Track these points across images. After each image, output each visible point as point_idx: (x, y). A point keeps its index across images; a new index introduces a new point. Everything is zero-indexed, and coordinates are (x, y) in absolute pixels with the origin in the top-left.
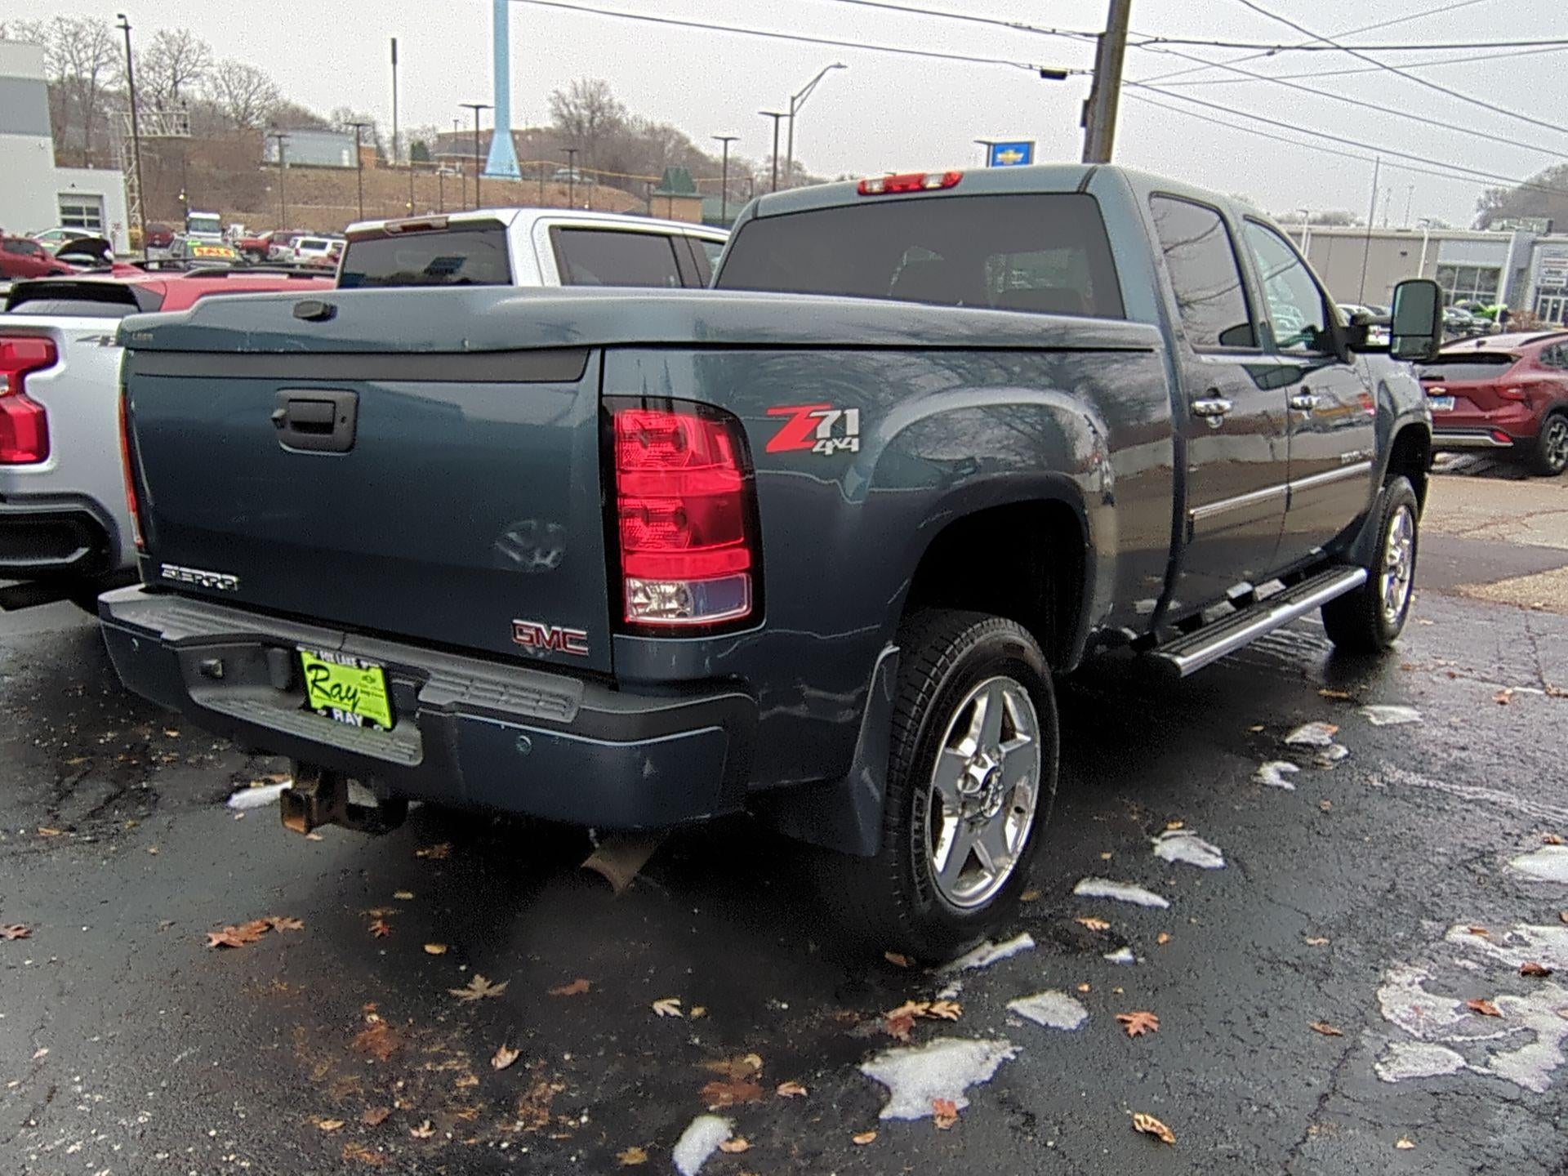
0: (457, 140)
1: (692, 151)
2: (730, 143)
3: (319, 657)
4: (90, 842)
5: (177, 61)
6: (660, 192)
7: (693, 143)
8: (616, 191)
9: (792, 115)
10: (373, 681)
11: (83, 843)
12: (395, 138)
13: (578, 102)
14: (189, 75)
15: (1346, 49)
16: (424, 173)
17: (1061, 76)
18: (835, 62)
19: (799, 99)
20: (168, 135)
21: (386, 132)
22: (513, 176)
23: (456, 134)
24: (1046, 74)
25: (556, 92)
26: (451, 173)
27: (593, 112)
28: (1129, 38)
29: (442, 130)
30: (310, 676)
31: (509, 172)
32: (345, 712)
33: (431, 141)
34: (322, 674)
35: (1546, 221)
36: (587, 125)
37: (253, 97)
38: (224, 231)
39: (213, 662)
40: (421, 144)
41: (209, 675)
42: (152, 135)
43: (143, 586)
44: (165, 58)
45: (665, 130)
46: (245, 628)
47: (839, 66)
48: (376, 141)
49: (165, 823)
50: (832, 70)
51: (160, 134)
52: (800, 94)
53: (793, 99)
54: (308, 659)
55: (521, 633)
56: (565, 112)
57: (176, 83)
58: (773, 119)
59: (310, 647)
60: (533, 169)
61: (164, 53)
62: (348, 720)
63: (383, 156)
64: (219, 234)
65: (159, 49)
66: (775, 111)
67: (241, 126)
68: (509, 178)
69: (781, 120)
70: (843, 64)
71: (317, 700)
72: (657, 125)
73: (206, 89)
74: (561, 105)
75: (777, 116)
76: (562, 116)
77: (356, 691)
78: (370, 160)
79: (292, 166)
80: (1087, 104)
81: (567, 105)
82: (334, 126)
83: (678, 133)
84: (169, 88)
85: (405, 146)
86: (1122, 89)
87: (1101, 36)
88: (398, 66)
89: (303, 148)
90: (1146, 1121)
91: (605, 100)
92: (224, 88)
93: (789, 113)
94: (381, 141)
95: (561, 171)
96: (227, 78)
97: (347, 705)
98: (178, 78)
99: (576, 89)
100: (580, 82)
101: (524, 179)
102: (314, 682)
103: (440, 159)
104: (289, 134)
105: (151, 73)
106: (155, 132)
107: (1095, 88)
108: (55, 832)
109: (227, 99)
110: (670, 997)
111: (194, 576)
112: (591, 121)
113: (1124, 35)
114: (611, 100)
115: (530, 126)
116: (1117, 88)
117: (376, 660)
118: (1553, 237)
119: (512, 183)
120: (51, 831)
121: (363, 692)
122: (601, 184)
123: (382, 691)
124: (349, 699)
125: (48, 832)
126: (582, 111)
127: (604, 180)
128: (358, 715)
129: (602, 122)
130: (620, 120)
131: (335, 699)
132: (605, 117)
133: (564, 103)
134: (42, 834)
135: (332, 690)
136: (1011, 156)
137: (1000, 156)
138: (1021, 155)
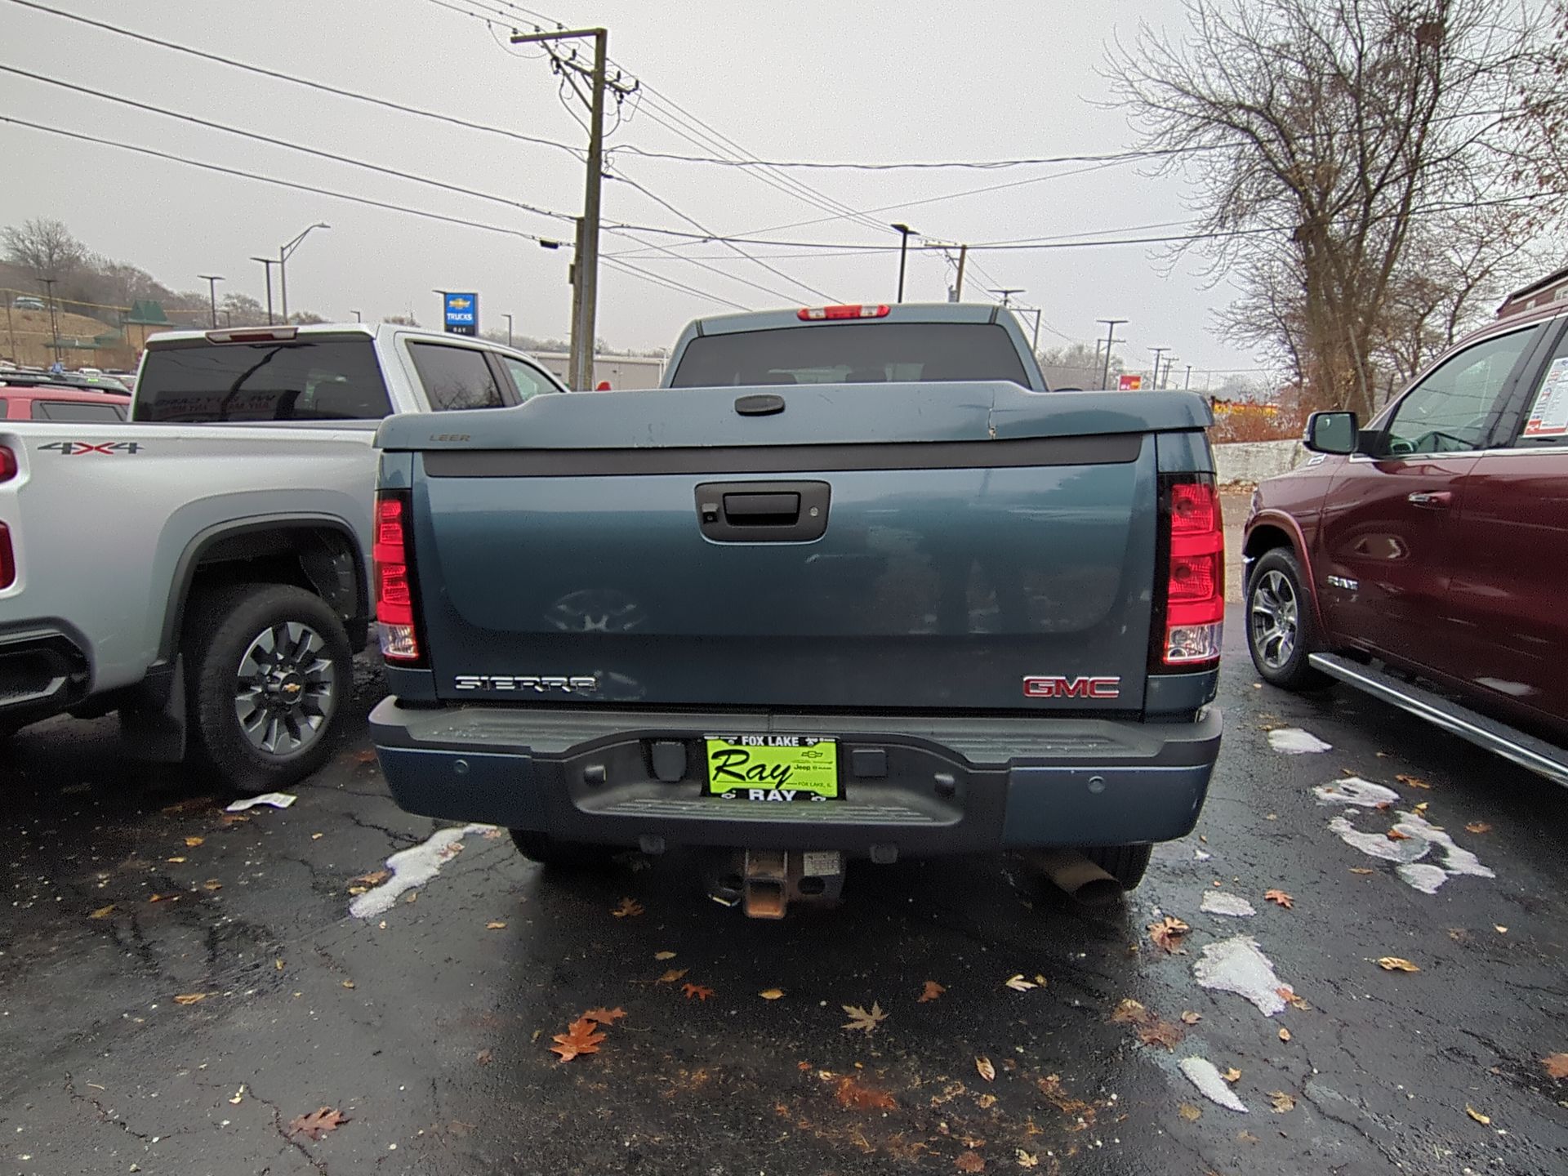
1: (155, 286)
3: (738, 743)
4: (257, 994)
6: (130, 320)
7: (155, 280)
8: (84, 318)
9: (283, 262)
10: (820, 755)
13: (34, 238)
15: (722, 239)
17: (554, 246)
18: (320, 222)
19: (288, 250)
24: (544, 244)
25: (10, 229)
27: (51, 249)
28: (602, 223)
30: (713, 764)
32: (766, 792)
34: (736, 758)
36: (46, 259)
39: (596, 768)
41: (595, 783)
43: (393, 698)
45: (126, 268)
46: (617, 728)
47: (323, 226)
50: (317, 228)
52: (290, 245)
53: (283, 249)
54: (716, 746)
55: (1036, 686)
56: (21, 246)
58: (264, 264)
59: (722, 735)
62: (770, 798)
66: (266, 258)
69: (272, 265)
70: (326, 224)
71: (722, 784)
72: (117, 263)
74: (16, 241)
75: (268, 262)
76: (18, 250)
77: (788, 768)
80: (572, 268)
81: (23, 241)
86: (599, 259)
87: (580, 221)
90: (1390, 962)
91: (63, 239)
93: (279, 259)
97: (770, 783)
99: (30, 227)
100: (34, 223)
102: (719, 769)
107: (578, 257)
108: (199, 996)
110: (1015, 976)
111: (515, 683)
112: (50, 256)
113: (597, 220)
114: (69, 240)
116: (596, 258)
117: (827, 735)
120: (193, 997)
121: (799, 767)
122: (67, 311)
123: (831, 763)
124: (774, 778)
125: (190, 997)
126: (39, 247)
127: (68, 308)
128: (789, 791)
129: (62, 258)
130: (78, 258)
131: (753, 780)
132: (64, 254)
133: (18, 238)
134: (184, 1003)
135: (748, 773)
136: (461, 303)
137: (452, 303)
138: (468, 303)
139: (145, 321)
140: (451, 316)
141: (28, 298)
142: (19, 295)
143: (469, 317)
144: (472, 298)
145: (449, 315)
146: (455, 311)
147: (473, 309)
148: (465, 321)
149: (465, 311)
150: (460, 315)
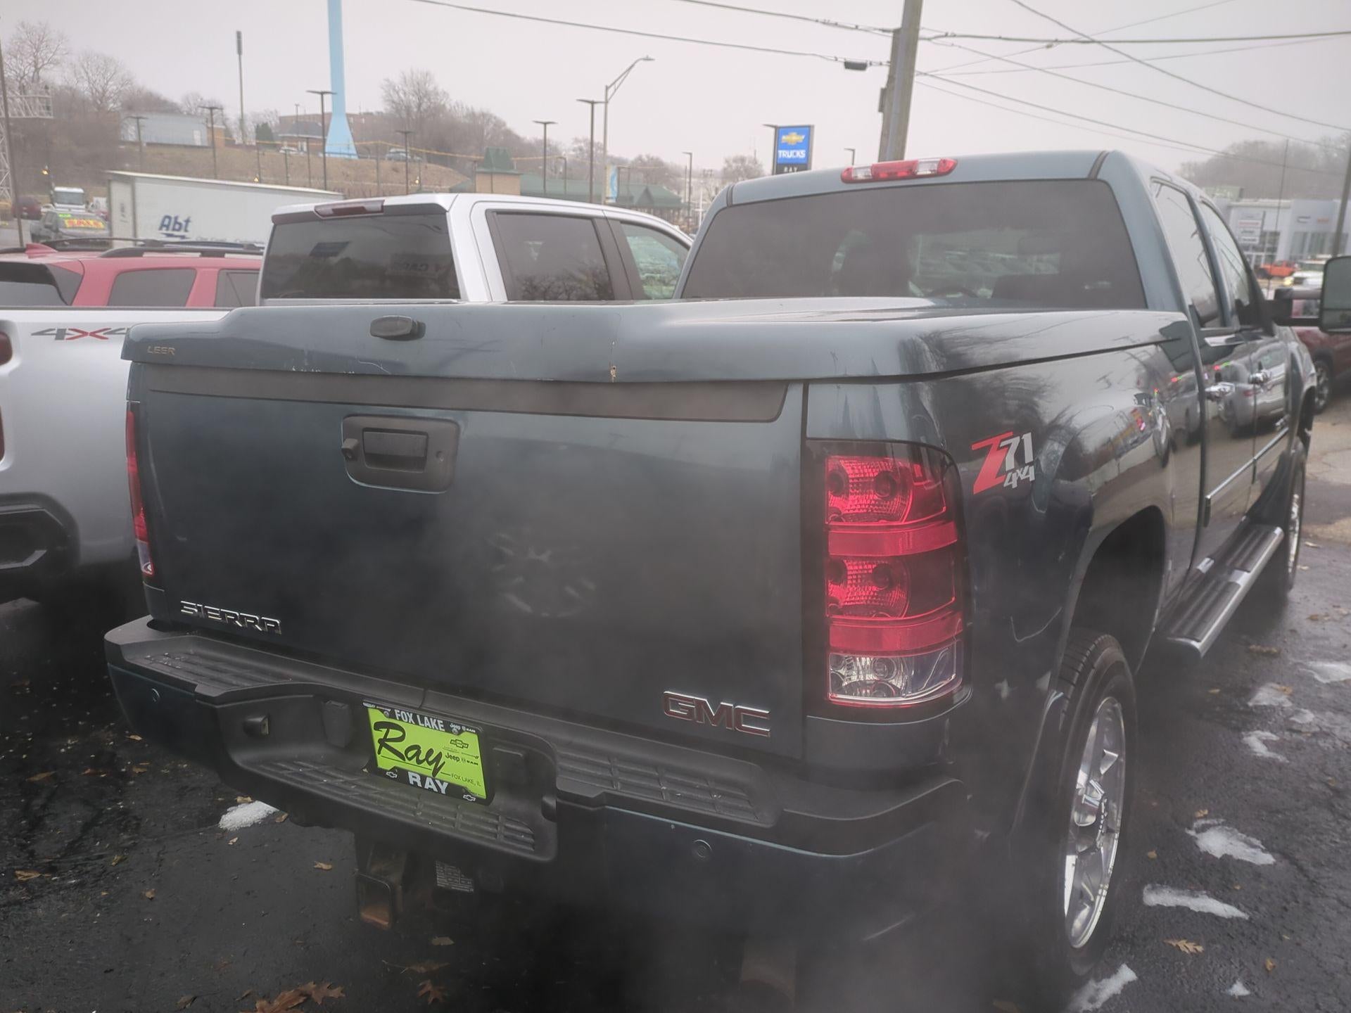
0: (297, 121)
1: (508, 133)
2: (548, 126)
3: (392, 715)
4: (76, 885)
5: (37, 51)
6: (482, 170)
7: (510, 126)
8: (444, 168)
9: (606, 102)
10: (465, 746)
11: (68, 888)
12: (242, 120)
13: (406, 89)
14: (50, 63)
15: (1101, 42)
16: (269, 152)
17: (861, 67)
18: (645, 56)
19: (613, 88)
20: (32, 116)
21: (232, 114)
22: (350, 155)
23: (297, 117)
24: (849, 65)
25: (388, 80)
26: (293, 151)
27: (420, 99)
28: (922, 33)
29: (283, 113)
30: (378, 735)
31: (346, 152)
32: (423, 778)
33: (273, 123)
34: (394, 734)
35: (1238, 188)
36: (415, 110)
37: (110, 83)
38: (88, 203)
39: (259, 720)
40: (265, 125)
41: (252, 733)
42: (17, 117)
43: (149, 618)
44: (27, 47)
45: (484, 115)
46: (295, 679)
47: (647, 59)
48: (224, 124)
49: (154, 855)
50: (642, 62)
51: (24, 115)
52: (614, 83)
53: (607, 88)
54: (376, 716)
55: (676, 706)
56: (396, 98)
57: (37, 70)
58: (589, 106)
59: (380, 704)
60: (368, 148)
61: (25, 42)
62: (427, 786)
63: (231, 136)
64: (84, 206)
65: (21, 39)
66: (591, 99)
67: (99, 108)
68: (347, 157)
69: (596, 106)
70: (651, 57)
71: (386, 761)
72: (478, 110)
73: (66, 74)
74: (392, 92)
75: (593, 103)
76: (393, 102)
77: (440, 755)
78: (220, 138)
79: (149, 144)
80: (884, 92)
81: (397, 93)
82: (185, 109)
83: (495, 118)
84: (31, 75)
85: (251, 128)
86: (916, 79)
87: (896, 32)
88: (243, 57)
89: (157, 129)
91: (431, 87)
92: (84, 74)
93: (603, 100)
94: (228, 122)
95: (392, 150)
96: (85, 65)
97: (427, 769)
98: (39, 66)
99: (405, 78)
100: (408, 72)
101: (359, 157)
102: (383, 742)
103: (283, 139)
104: (144, 116)
105: (14, 60)
106: (20, 114)
107: (891, 78)
108: (35, 875)
109: (86, 85)
111: (223, 615)
112: (419, 106)
113: (917, 31)
114: (436, 88)
115: (363, 111)
116: (911, 77)
117: (471, 724)
118: (1244, 202)
119: (350, 160)
120: (29, 874)
121: (450, 757)
122: (429, 162)
123: (477, 757)
124: (430, 763)
125: (26, 874)
126: (411, 97)
127: (431, 159)
128: (442, 782)
129: (429, 107)
130: (444, 105)
131: (411, 762)
132: (431, 103)
133: (394, 90)
134: (19, 878)
135: (407, 752)
136: (794, 138)
137: (784, 138)
138: (803, 137)
139: (495, 169)
140: (783, 154)
141: (398, 150)
142: (391, 147)
143: (801, 154)
144: (807, 130)
145: (780, 152)
146: (787, 147)
147: (807, 145)
148: (797, 159)
149: (797, 146)
150: (792, 152)
